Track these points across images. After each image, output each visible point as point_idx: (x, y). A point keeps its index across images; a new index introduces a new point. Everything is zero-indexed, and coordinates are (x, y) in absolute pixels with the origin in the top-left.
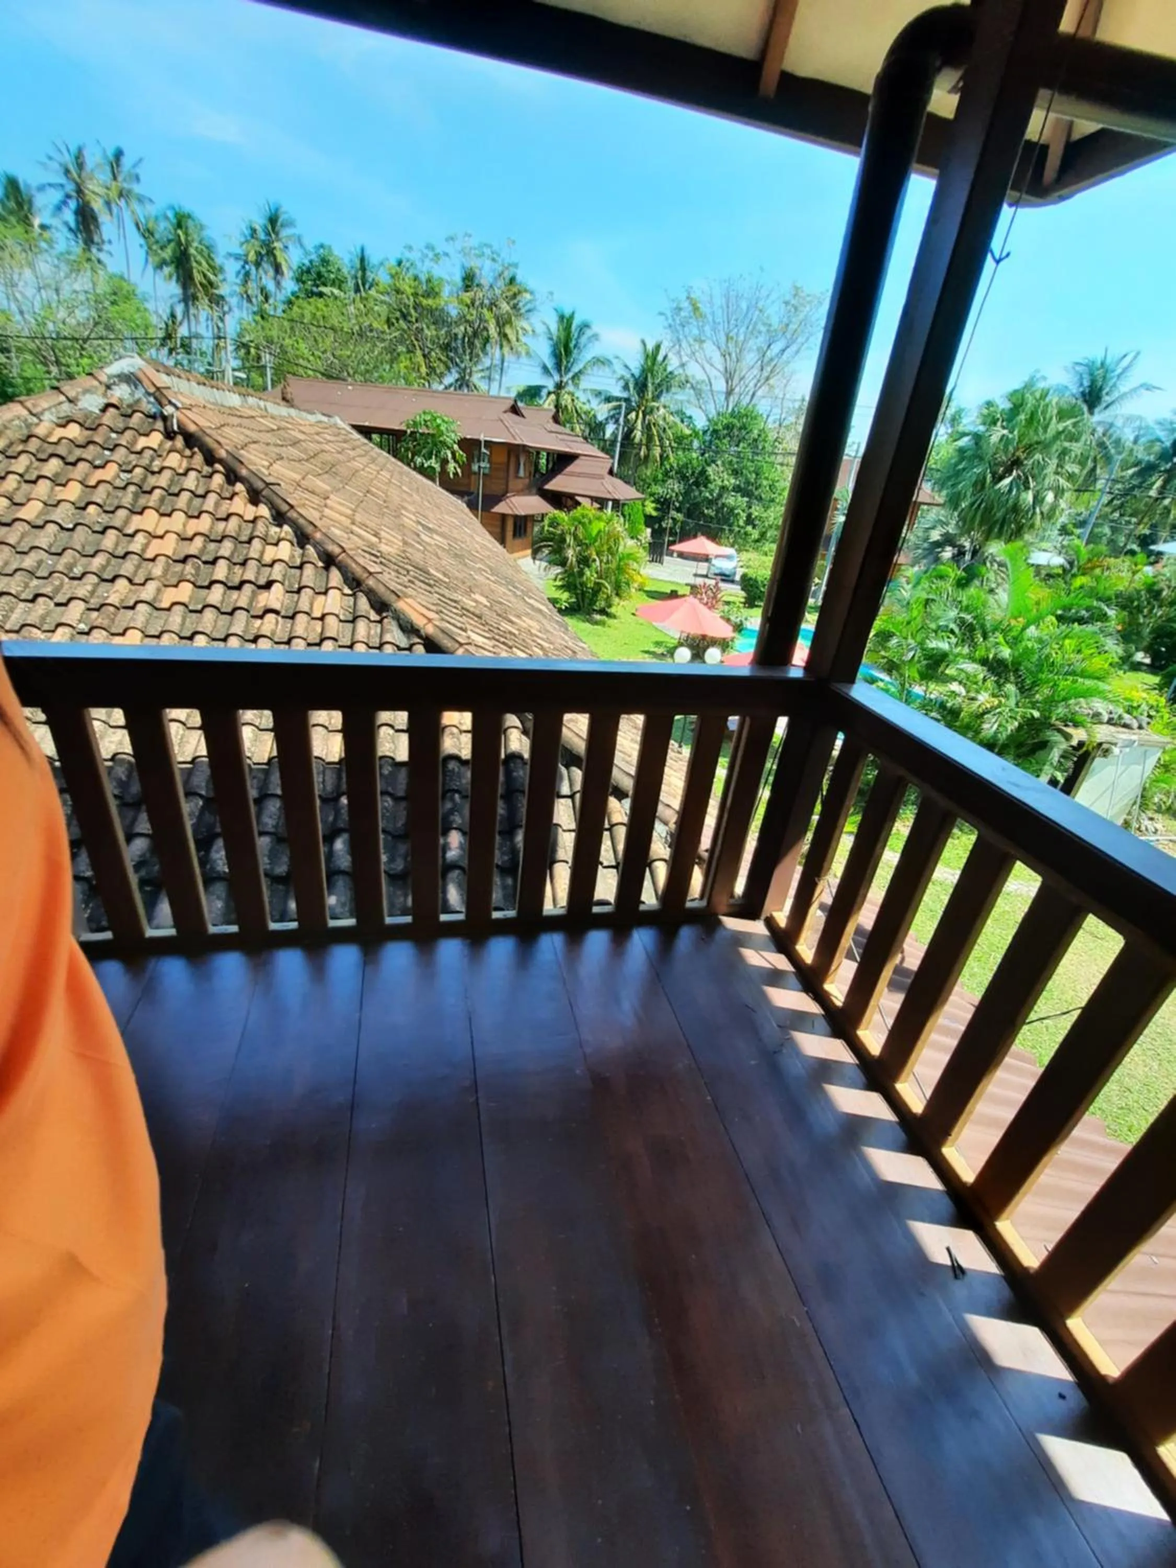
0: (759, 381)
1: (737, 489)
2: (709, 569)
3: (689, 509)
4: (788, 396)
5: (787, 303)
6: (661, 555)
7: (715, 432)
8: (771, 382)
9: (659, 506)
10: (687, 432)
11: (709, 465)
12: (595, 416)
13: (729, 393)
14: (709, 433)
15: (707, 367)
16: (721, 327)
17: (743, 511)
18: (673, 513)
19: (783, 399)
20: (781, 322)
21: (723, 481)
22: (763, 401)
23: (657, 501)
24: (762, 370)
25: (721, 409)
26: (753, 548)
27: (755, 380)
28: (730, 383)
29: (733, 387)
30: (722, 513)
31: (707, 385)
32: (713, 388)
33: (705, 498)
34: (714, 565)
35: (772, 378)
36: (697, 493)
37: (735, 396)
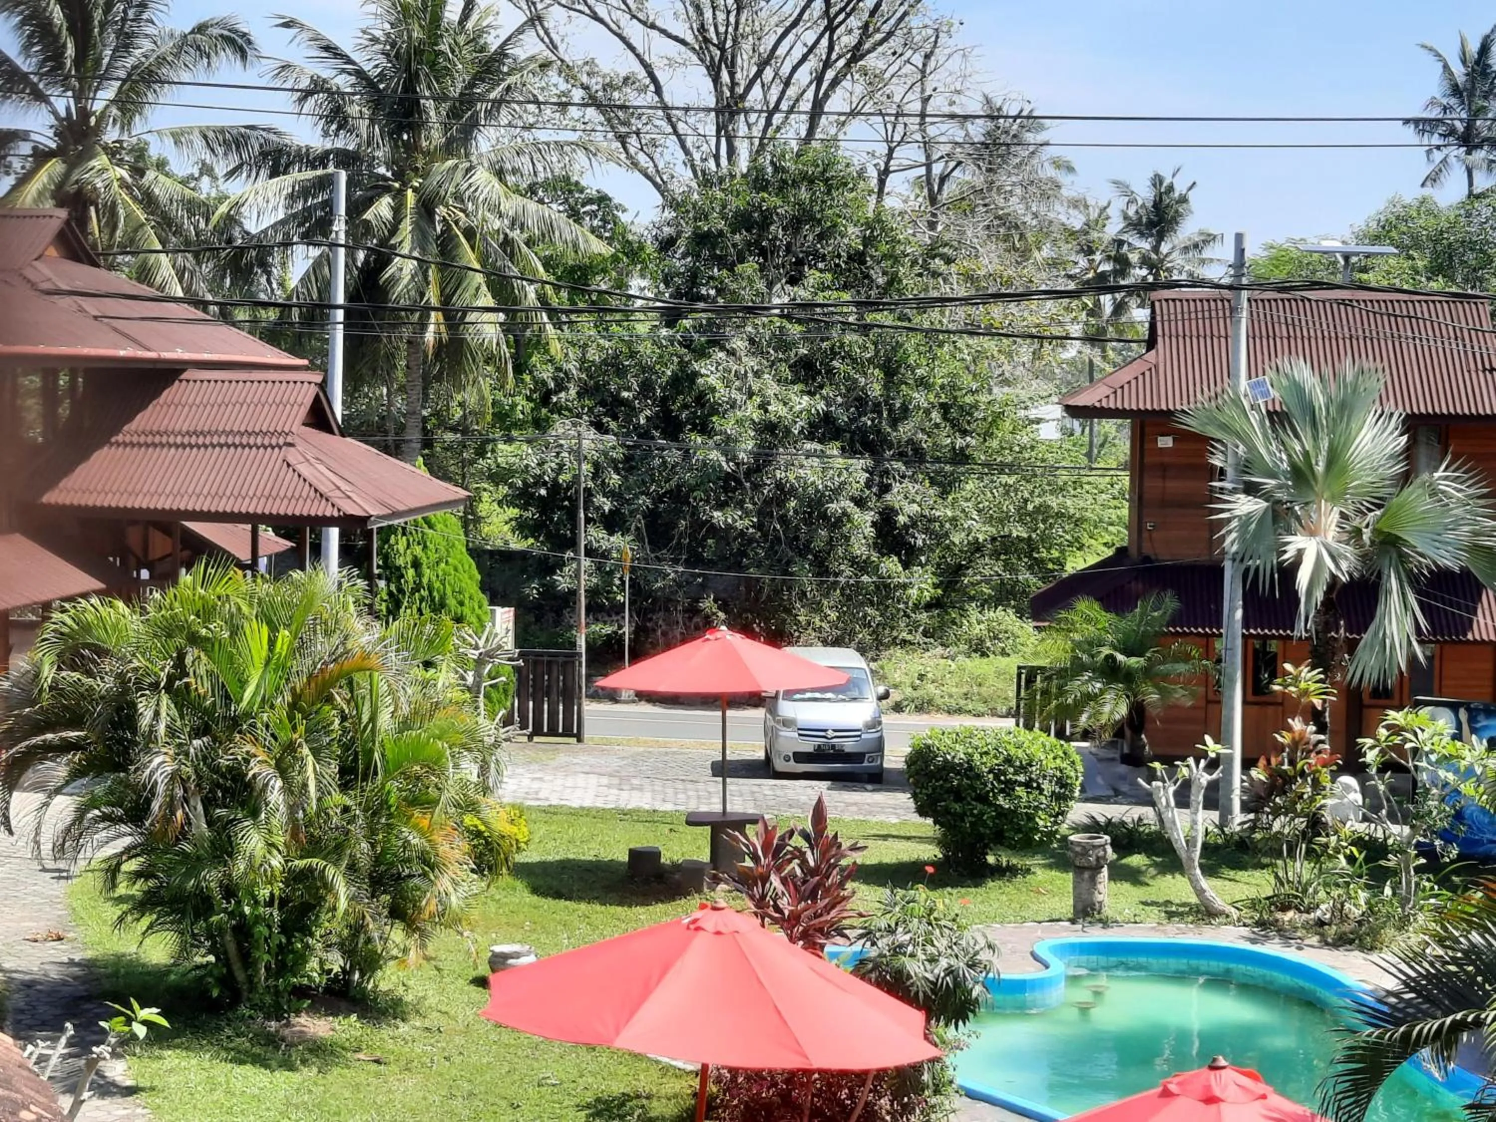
0: (827, 64)
1: (823, 428)
2: (771, 735)
3: (651, 516)
4: (938, 104)
6: (570, 696)
7: (702, 240)
8: (872, 61)
9: (531, 513)
10: (599, 247)
11: (701, 353)
12: (231, 220)
13: (729, 109)
14: (681, 246)
15: (635, 31)
17: (860, 502)
18: (596, 536)
19: (923, 115)
21: (763, 406)
22: (856, 127)
24: (831, 28)
25: (712, 164)
26: (925, 634)
27: (813, 63)
28: (725, 76)
29: (740, 90)
30: (783, 519)
31: (643, 90)
32: (667, 98)
33: (707, 470)
34: (787, 723)
35: (869, 51)
36: (673, 456)
37: (753, 117)
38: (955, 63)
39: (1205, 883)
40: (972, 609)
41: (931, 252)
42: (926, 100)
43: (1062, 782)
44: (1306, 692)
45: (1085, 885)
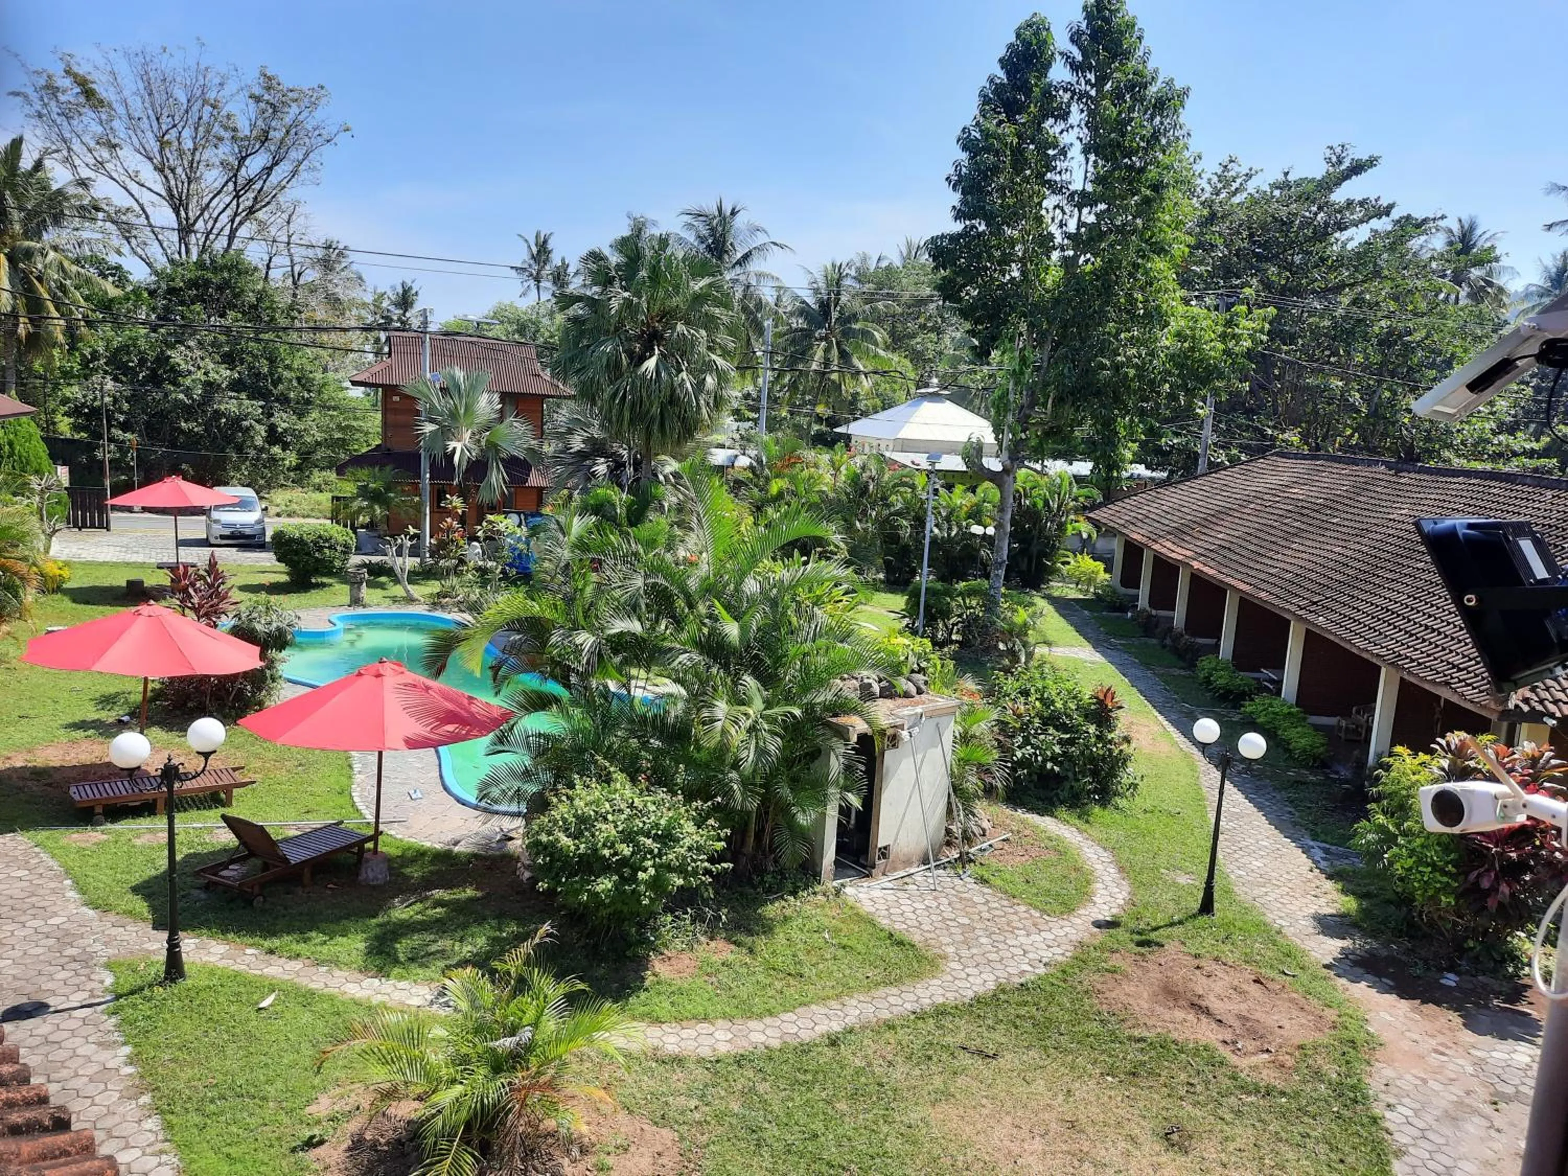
0: (236, 214)
1: (236, 386)
2: (208, 527)
3: (148, 425)
4: (295, 239)
5: (257, 99)
6: (102, 509)
7: (172, 291)
8: (260, 215)
9: (80, 421)
10: (117, 292)
11: (172, 346)
13: (185, 230)
14: (161, 294)
15: (133, 187)
16: (145, 124)
17: (259, 422)
18: (117, 433)
19: (288, 243)
20: (253, 126)
21: (206, 374)
22: (252, 245)
23: (76, 412)
24: (237, 197)
25: (177, 256)
26: (293, 482)
27: (229, 212)
28: (183, 214)
29: (191, 221)
30: (218, 427)
31: (139, 216)
32: (152, 221)
33: (177, 403)
34: (217, 521)
35: (260, 209)
36: (159, 396)
37: (199, 235)
38: (301, 220)
39: (409, 587)
40: (316, 472)
41: (291, 308)
42: (290, 237)
43: (346, 546)
44: (456, 507)
45: (355, 591)
